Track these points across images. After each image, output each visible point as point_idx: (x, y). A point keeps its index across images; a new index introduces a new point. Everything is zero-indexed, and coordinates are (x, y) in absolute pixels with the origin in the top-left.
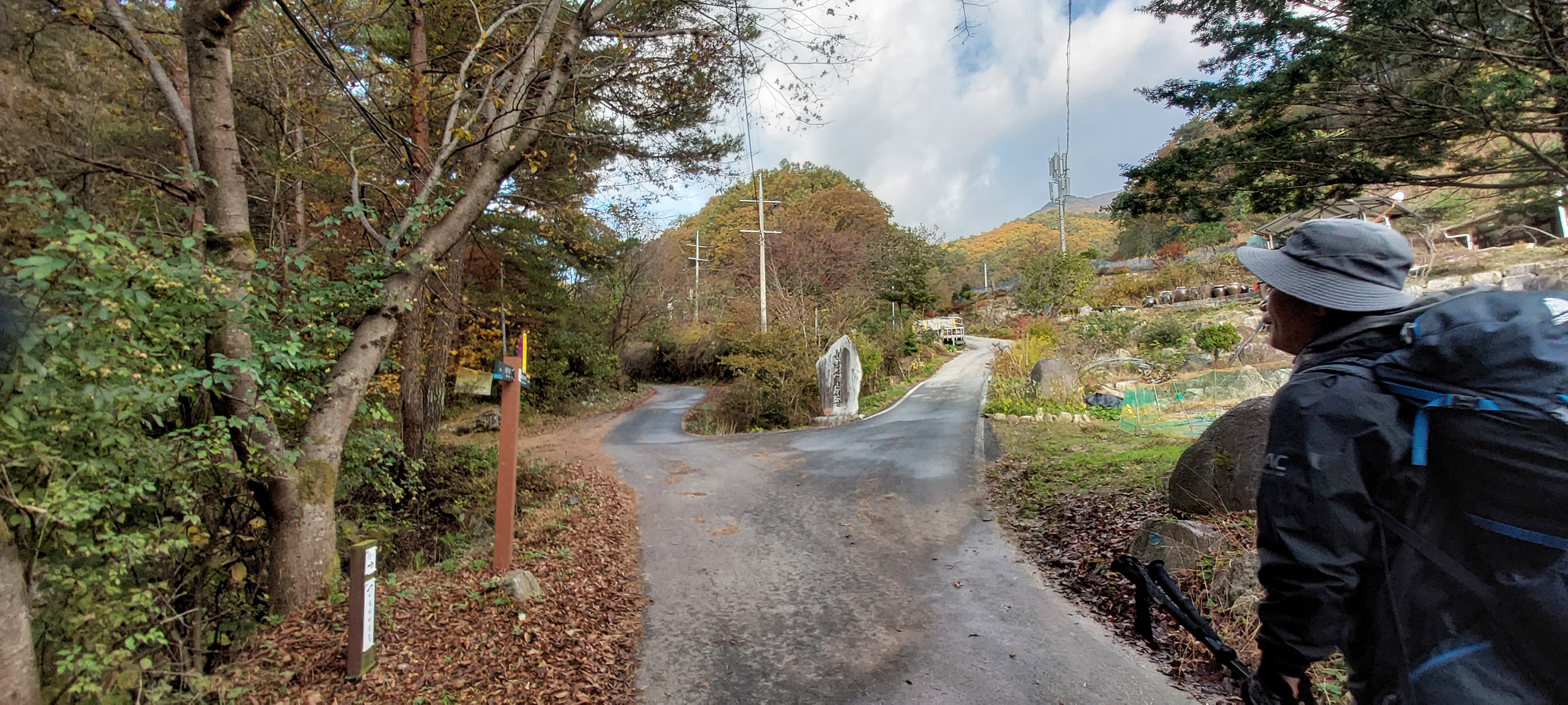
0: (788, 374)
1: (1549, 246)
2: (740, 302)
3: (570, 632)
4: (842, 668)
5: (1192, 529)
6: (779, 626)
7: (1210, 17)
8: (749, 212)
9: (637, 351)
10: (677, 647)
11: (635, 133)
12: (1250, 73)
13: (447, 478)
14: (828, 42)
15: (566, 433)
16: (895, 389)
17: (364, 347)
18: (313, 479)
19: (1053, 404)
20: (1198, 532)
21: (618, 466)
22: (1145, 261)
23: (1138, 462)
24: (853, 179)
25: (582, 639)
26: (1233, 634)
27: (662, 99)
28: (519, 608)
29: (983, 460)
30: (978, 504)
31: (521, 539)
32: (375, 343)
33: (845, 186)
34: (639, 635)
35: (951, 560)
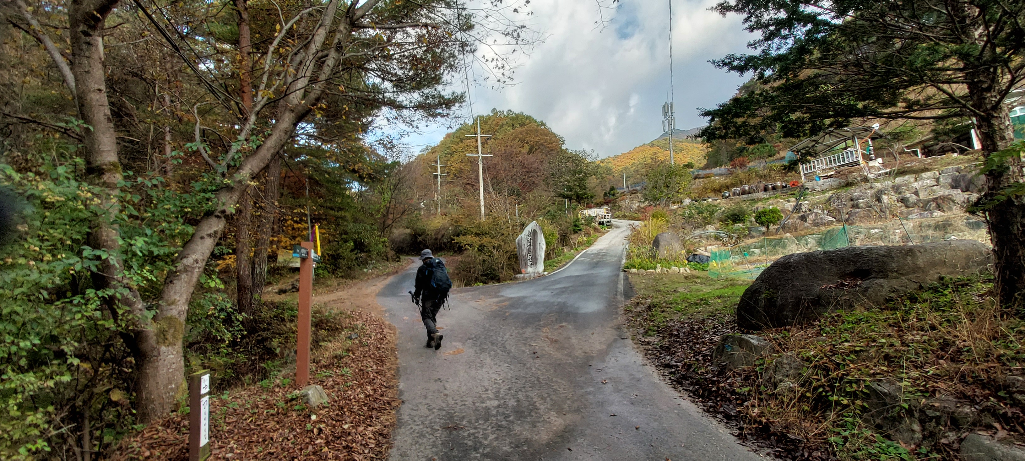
0: (499, 247)
1: (966, 155)
2: (467, 201)
3: (346, 427)
4: (527, 441)
5: (751, 340)
6: (487, 415)
7: (753, 13)
8: (472, 143)
9: (400, 235)
10: (418, 433)
11: (394, 92)
12: (778, 49)
13: (269, 324)
14: (515, 30)
15: (353, 290)
16: (567, 255)
17: (202, 238)
18: (167, 329)
19: (667, 262)
20: (755, 342)
21: (386, 311)
22: (723, 169)
23: (719, 297)
24: (539, 120)
25: (354, 430)
26: (777, 408)
27: (410, 69)
28: (312, 412)
29: (623, 299)
30: (619, 328)
31: (317, 363)
32: (210, 235)
33: (533, 125)
34: (393, 426)
35: (601, 366)
